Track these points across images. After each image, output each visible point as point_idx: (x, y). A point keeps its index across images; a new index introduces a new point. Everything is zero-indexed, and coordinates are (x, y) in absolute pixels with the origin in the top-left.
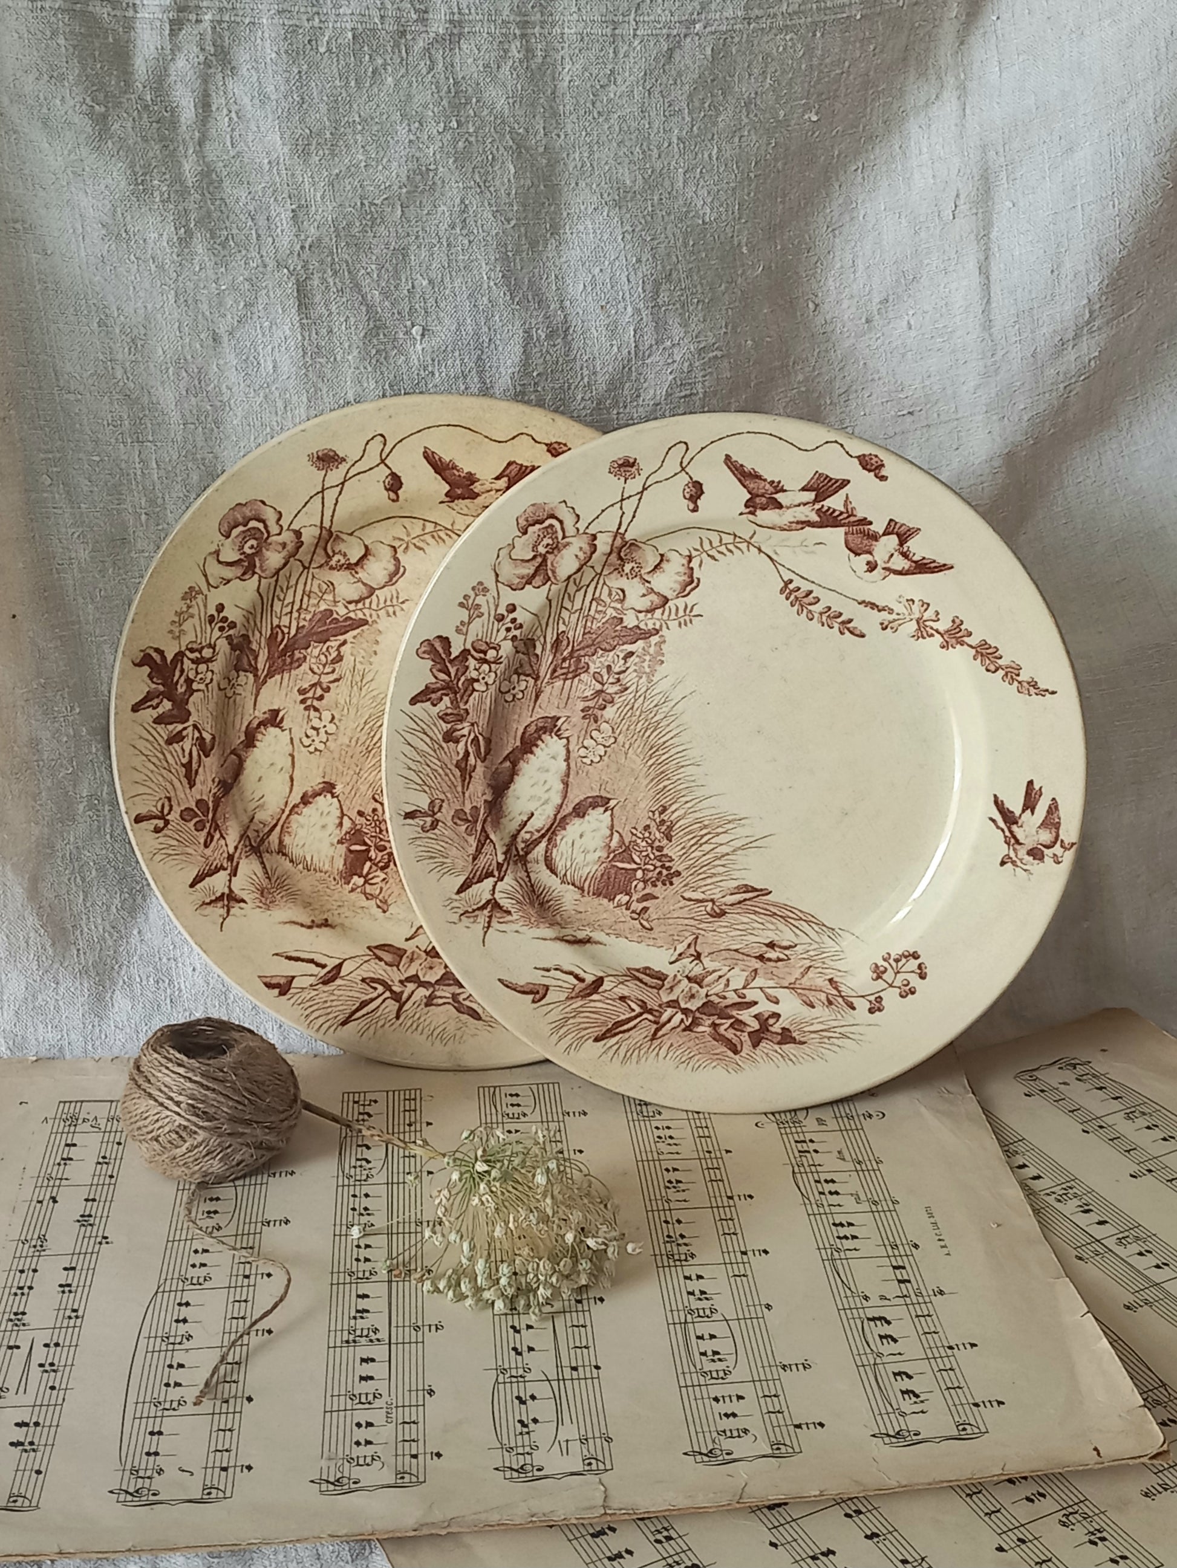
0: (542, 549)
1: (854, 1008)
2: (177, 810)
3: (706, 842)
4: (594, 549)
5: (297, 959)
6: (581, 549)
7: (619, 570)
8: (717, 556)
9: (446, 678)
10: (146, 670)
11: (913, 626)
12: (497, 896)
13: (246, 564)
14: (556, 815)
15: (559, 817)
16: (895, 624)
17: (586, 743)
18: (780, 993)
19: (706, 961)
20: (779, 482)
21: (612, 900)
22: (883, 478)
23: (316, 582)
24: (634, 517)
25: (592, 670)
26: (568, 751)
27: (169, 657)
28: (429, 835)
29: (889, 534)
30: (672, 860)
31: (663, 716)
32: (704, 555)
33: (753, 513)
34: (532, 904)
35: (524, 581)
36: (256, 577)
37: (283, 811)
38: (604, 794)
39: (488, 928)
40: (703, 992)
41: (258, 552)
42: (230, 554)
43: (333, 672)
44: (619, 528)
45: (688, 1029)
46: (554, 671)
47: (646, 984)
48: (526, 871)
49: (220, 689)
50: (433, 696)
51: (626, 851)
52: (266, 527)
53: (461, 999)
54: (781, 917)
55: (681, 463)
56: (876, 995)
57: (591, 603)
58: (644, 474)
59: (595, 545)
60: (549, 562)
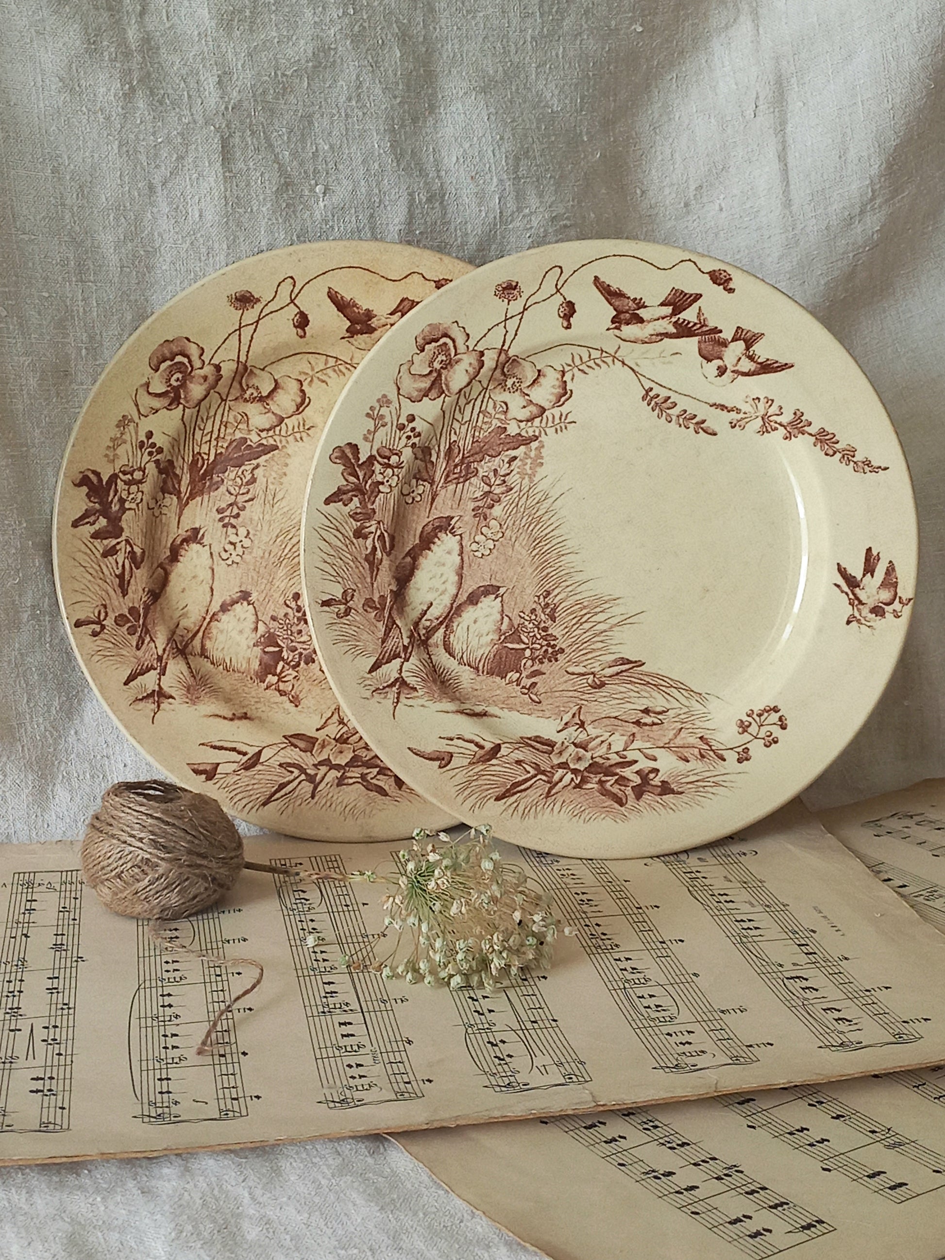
0: (437, 365)
1: (724, 760)
2: (112, 616)
3: (585, 622)
4: (482, 364)
5: (221, 748)
6: (470, 364)
7: (502, 385)
8: (587, 370)
9: (356, 480)
10: (84, 490)
11: (759, 422)
12: (404, 674)
13: (172, 395)
14: (452, 604)
15: (455, 605)
16: (742, 423)
17: (477, 538)
18: (656, 752)
19: (589, 728)
20: (641, 299)
21: (503, 677)
22: (731, 291)
23: (232, 413)
24: (516, 335)
25: (481, 474)
26: (462, 547)
27: (105, 478)
28: (343, 620)
29: (737, 340)
30: (556, 639)
31: (544, 511)
32: (576, 370)
33: (618, 328)
34: (434, 681)
35: (422, 393)
36: (181, 406)
37: (204, 619)
38: (494, 583)
39: (397, 703)
40: (589, 755)
41: (183, 385)
42: (159, 387)
43: (247, 493)
44: (503, 345)
45: (577, 786)
46: (448, 476)
47: (538, 750)
49: (149, 508)
50: (344, 497)
51: (515, 634)
52: (190, 361)
53: (369, 778)
54: (654, 685)
55: (557, 285)
56: (744, 747)
57: (478, 415)
58: (525, 296)
59: (483, 361)
60: (443, 376)
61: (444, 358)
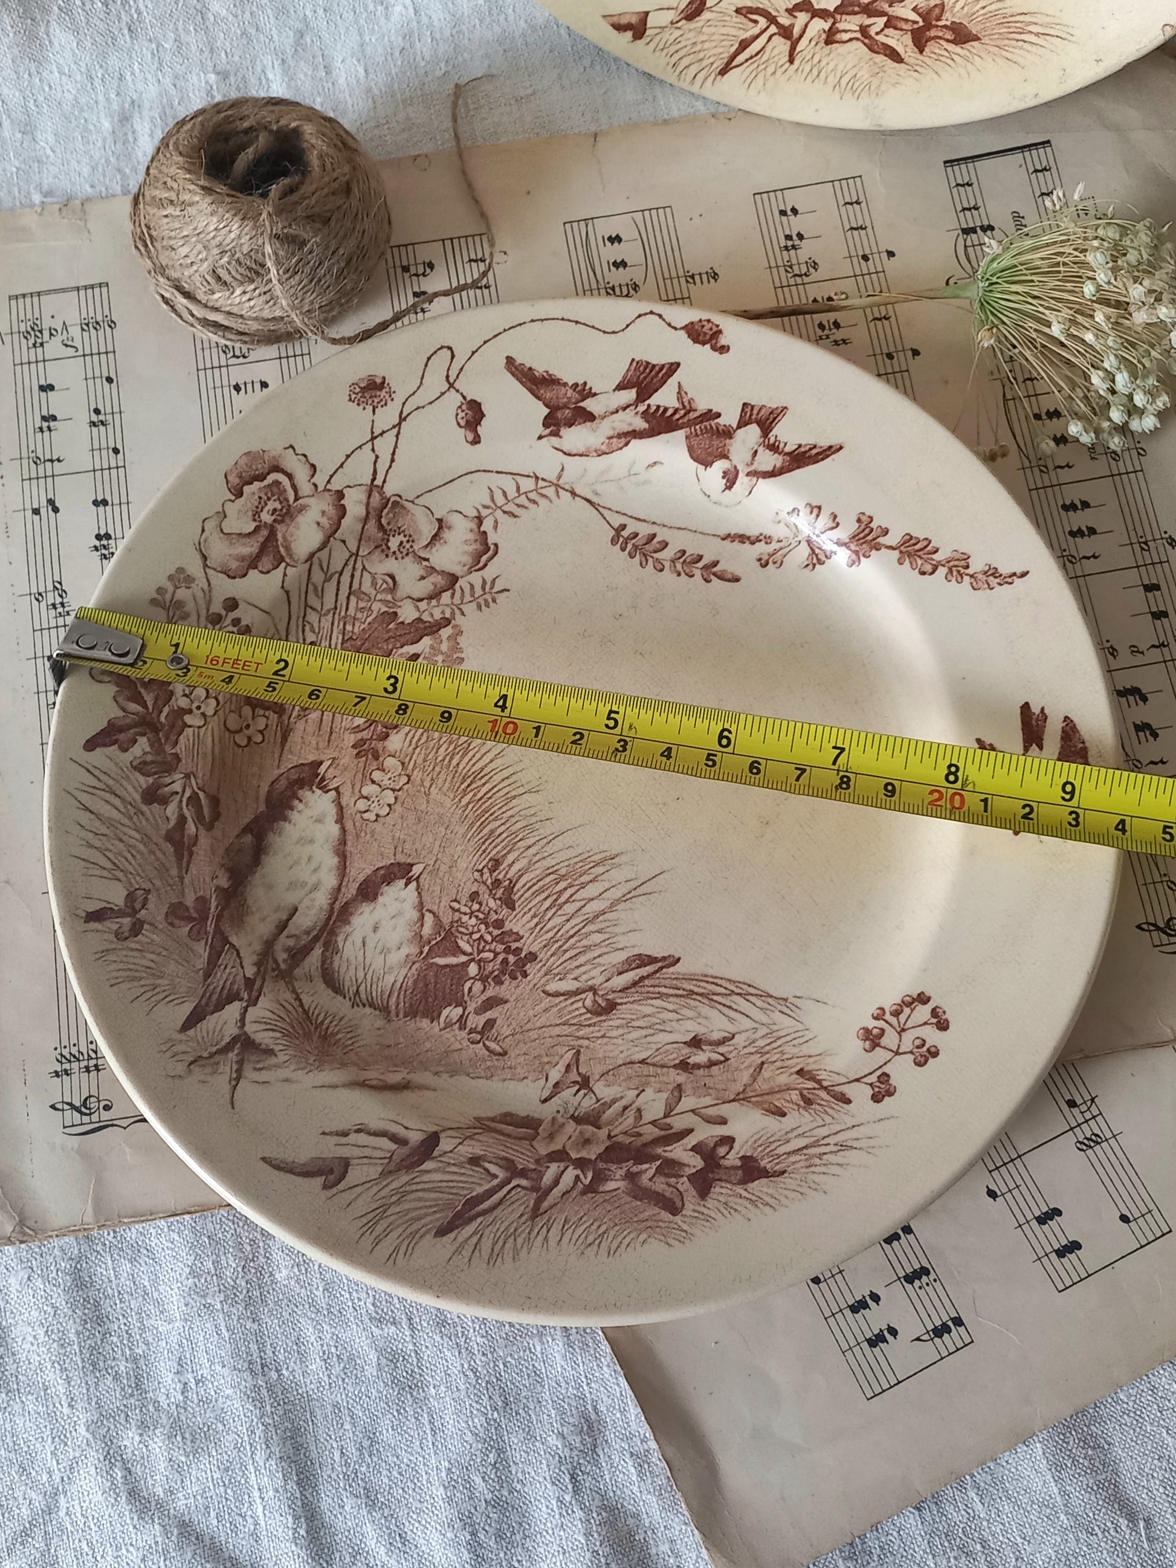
0: (266, 517)
1: (848, 1101)
3: (566, 902)
4: (342, 512)
6: (323, 513)
7: (382, 547)
8: (517, 511)
9: (139, 708)
11: (804, 549)
12: (249, 1028)
14: (332, 905)
15: (337, 906)
16: (778, 555)
17: (365, 791)
18: (725, 1110)
19: (599, 1087)
20: (585, 384)
21: (434, 1018)
22: (724, 349)
24: (393, 460)
26: (340, 808)
28: (126, 944)
29: (746, 425)
30: (519, 938)
32: (499, 513)
33: (556, 434)
34: (308, 1037)
35: (246, 563)
38: (401, 858)
39: (238, 1079)
40: (603, 1133)
44: (374, 479)
45: (590, 1189)
47: (509, 1136)
48: (294, 991)
50: (122, 737)
51: (447, 939)
54: (701, 995)
55: (447, 377)
56: (879, 1073)
57: (348, 598)
58: (399, 399)
59: (343, 506)
60: (280, 536)
61: (278, 506)
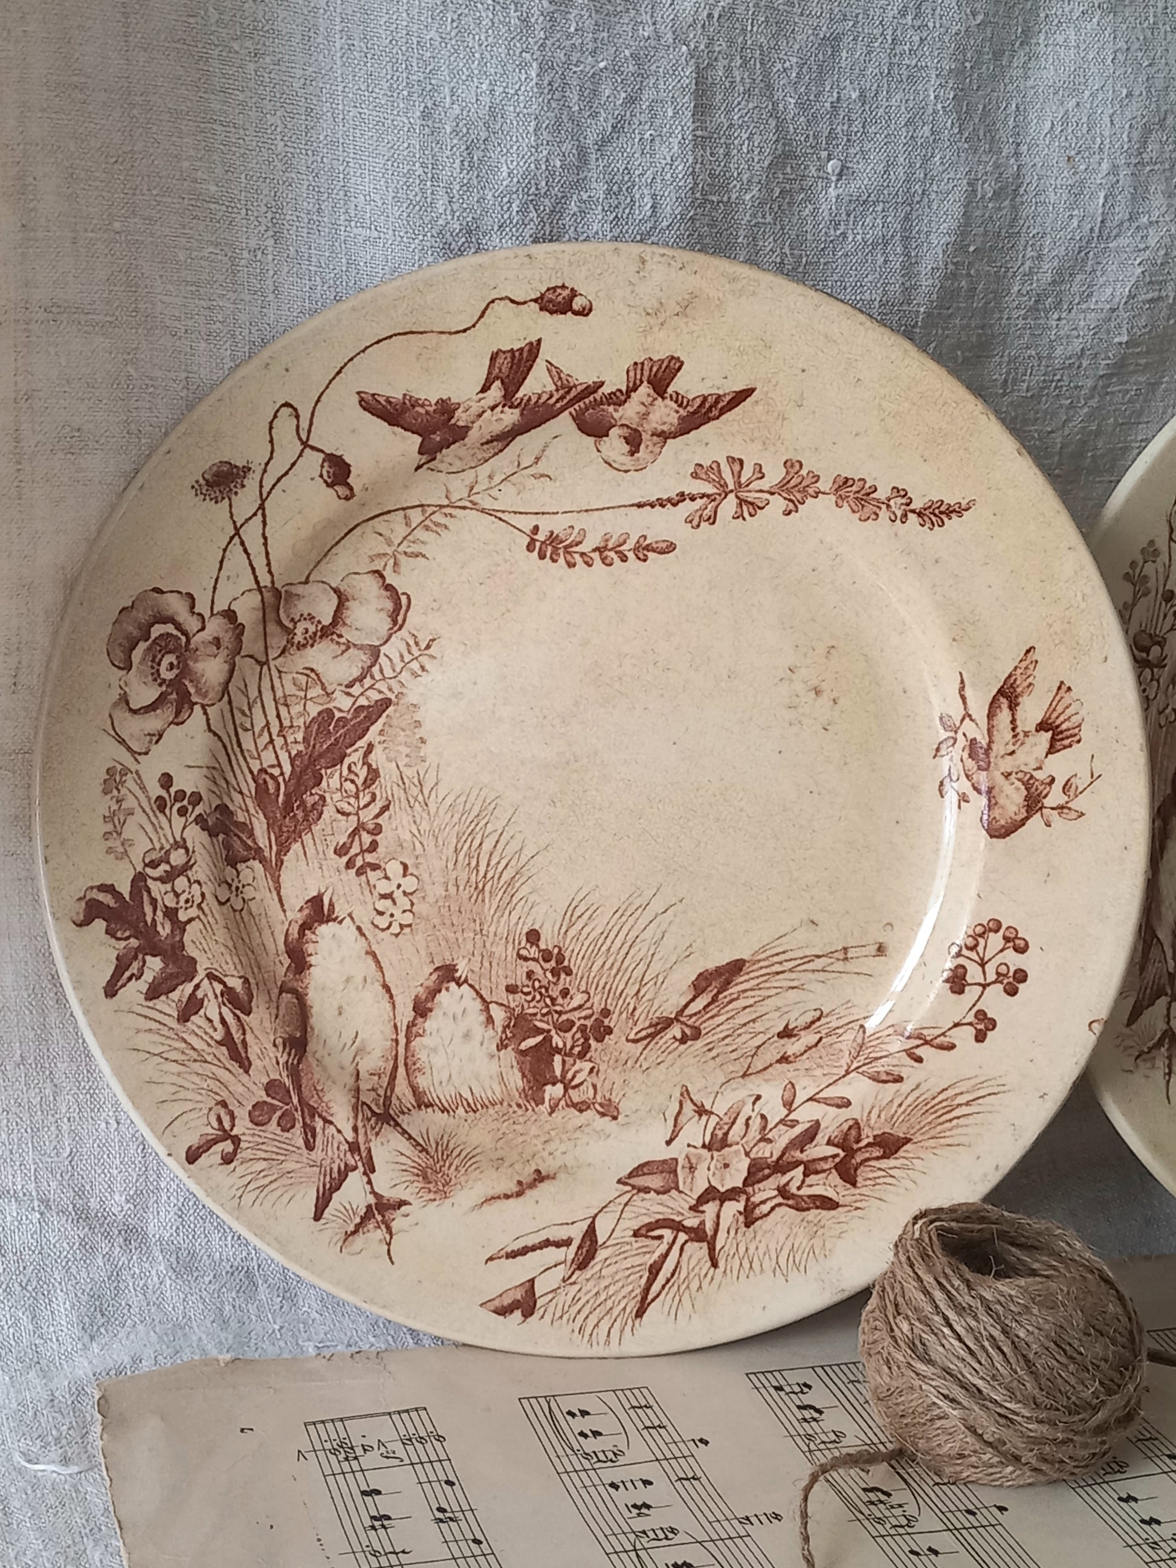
2: (242, 1115)
5: (523, 1251)
10: (100, 925)
13: (174, 697)
23: (287, 679)
27: (125, 889)
37: (397, 1041)
41: (184, 670)
42: (144, 692)
43: (373, 799)
49: (221, 904)
52: (179, 627)
53: (794, 1190)
